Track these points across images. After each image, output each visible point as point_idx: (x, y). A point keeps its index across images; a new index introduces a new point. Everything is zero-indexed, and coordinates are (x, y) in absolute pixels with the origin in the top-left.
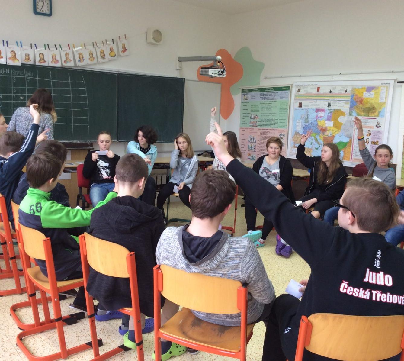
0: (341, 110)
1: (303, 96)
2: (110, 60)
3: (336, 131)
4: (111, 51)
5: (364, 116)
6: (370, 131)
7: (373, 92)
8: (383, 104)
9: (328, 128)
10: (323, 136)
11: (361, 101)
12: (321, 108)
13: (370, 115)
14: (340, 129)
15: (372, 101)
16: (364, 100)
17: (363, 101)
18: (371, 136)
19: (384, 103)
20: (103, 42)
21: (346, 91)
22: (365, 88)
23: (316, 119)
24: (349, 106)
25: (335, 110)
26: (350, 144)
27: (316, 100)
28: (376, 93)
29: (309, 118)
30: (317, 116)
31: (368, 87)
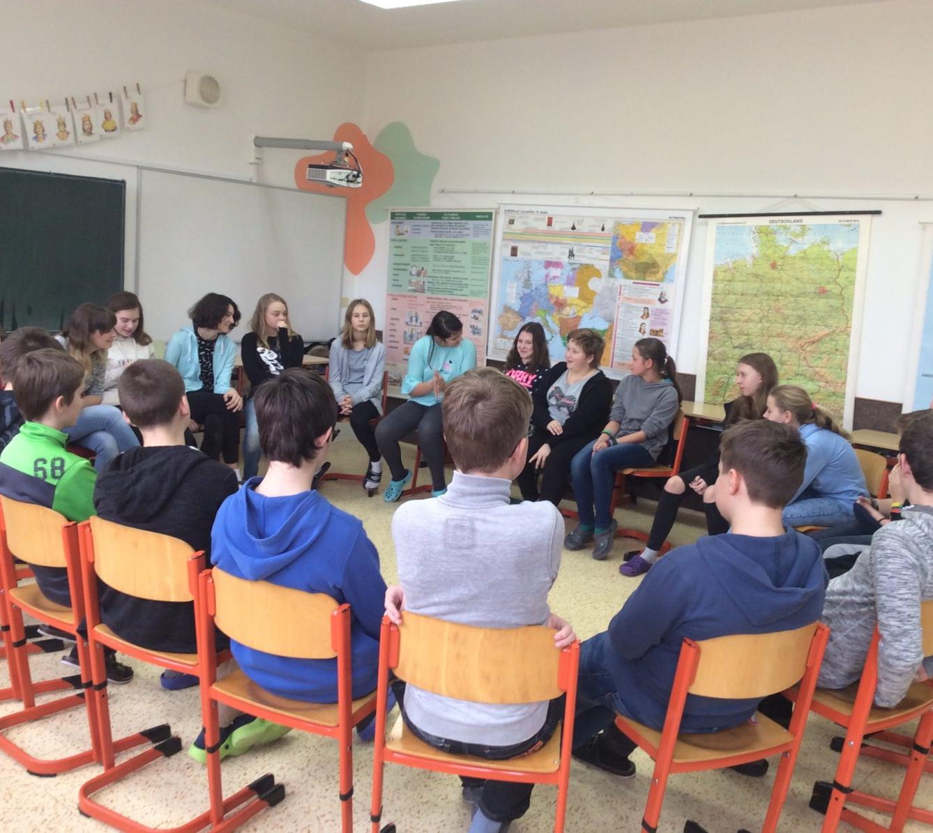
0: (593, 265)
1: (521, 234)
2: (102, 138)
3: (584, 307)
4: (106, 118)
5: (638, 279)
6: (647, 308)
7: (653, 234)
8: (672, 257)
9: (569, 302)
10: (559, 317)
11: (631, 250)
12: (556, 260)
13: (647, 279)
14: (592, 303)
15: (652, 251)
16: (638, 247)
17: (635, 250)
18: (648, 319)
19: (674, 256)
20: (88, 98)
22: (638, 224)
23: (546, 282)
24: (608, 257)
25: (581, 264)
26: (610, 333)
27: (546, 242)
28: (659, 234)
29: (532, 278)
30: (547, 276)
31: (645, 222)
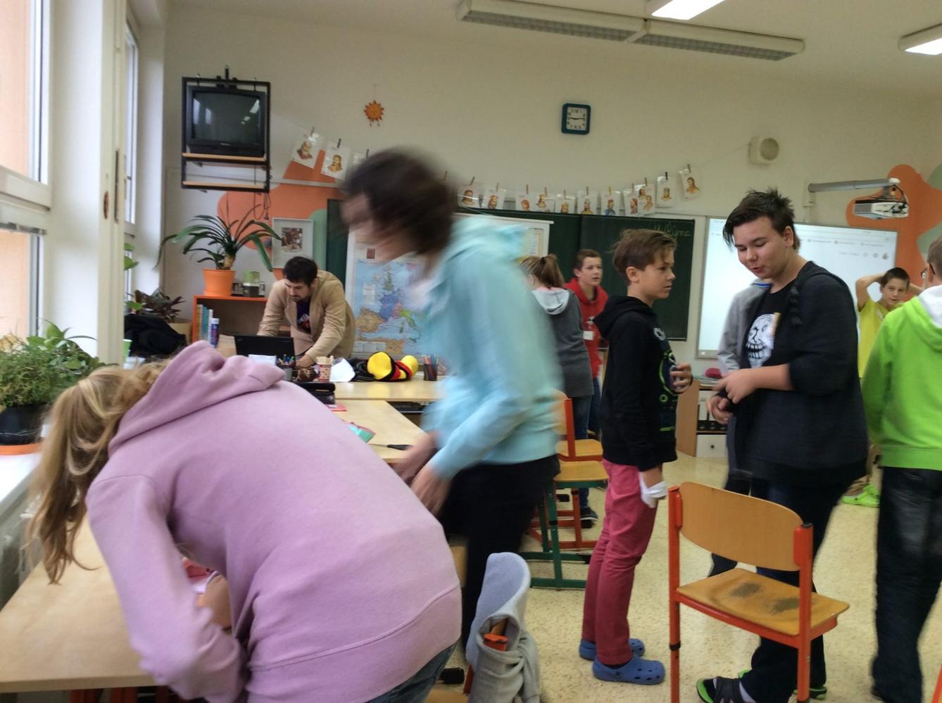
29: (393, 280)
30: (410, 278)
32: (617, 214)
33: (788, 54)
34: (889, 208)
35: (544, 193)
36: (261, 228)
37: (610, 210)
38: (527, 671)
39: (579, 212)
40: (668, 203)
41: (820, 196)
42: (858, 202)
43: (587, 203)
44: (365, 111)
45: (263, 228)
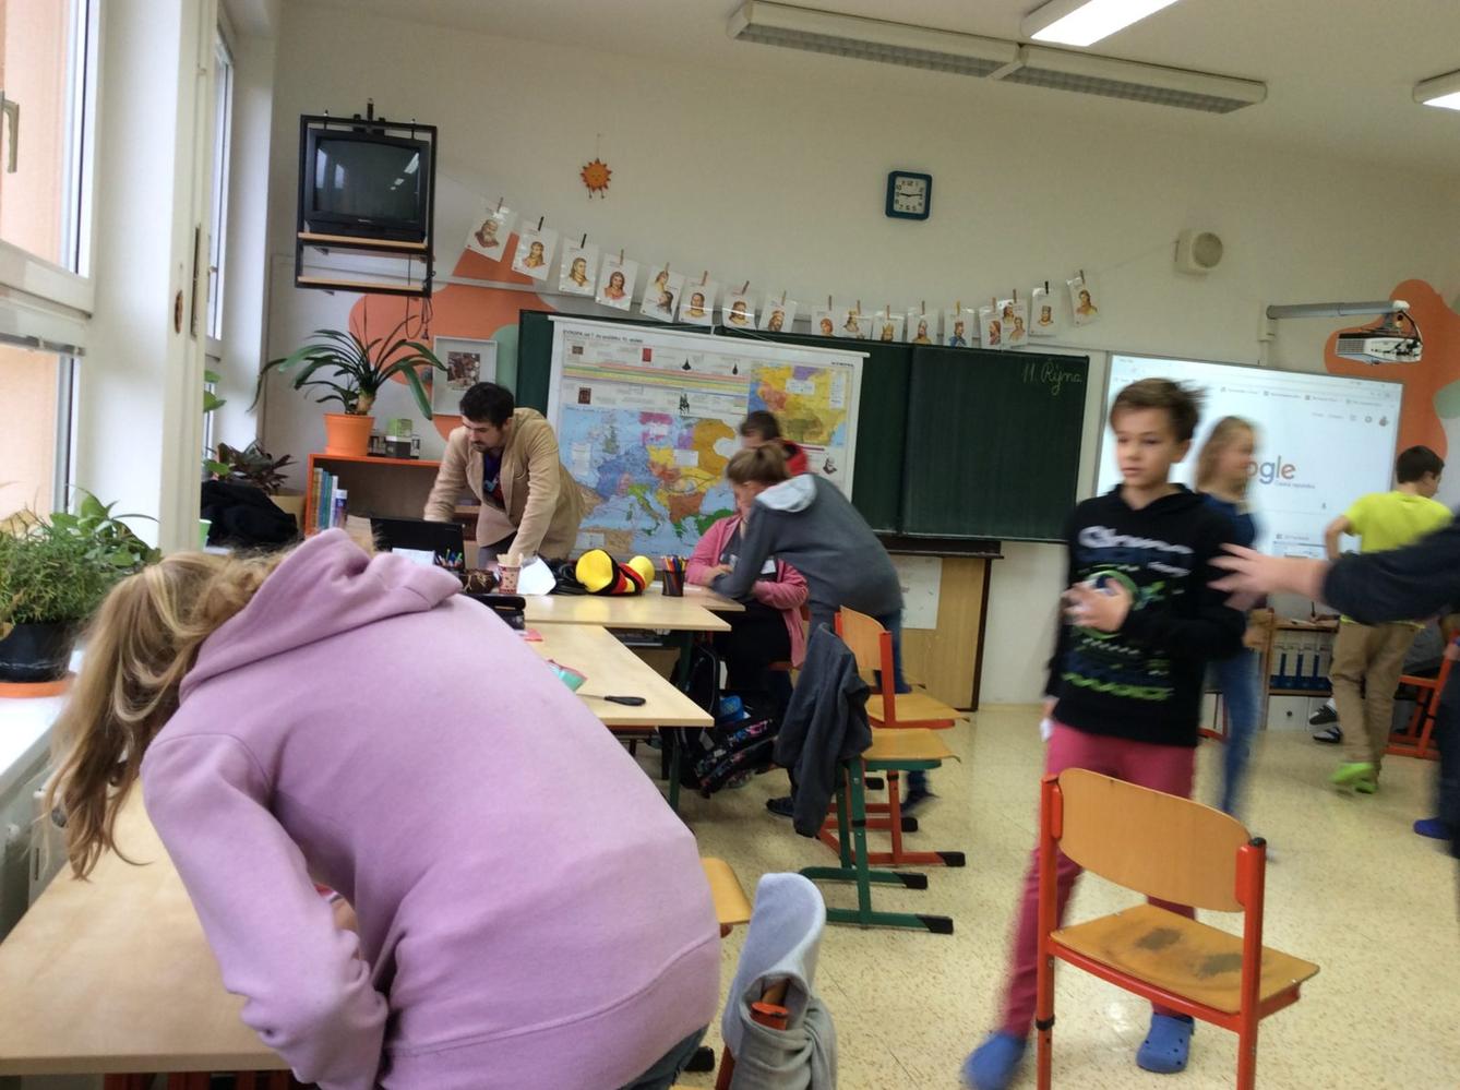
0: (721, 421)
1: (596, 370)
3: (708, 480)
7: (812, 382)
8: (840, 413)
9: (683, 472)
10: (667, 494)
11: (781, 401)
12: (660, 412)
15: (812, 405)
16: (790, 399)
17: (787, 401)
19: (845, 412)
21: (735, 371)
22: (790, 368)
23: (644, 444)
25: (701, 419)
27: (643, 385)
28: (820, 384)
29: (619, 438)
31: (798, 367)
32: (969, 344)
33: (1240, 104)
34: (1391, 346)
35: (856, 310)
36: (415, 351)
37: (958, 337)
38: (817, 1062)
39: (910, 340)
40: (1048, 329)
41: (1285, 324)
42: (1343, 336)
43: (923, 327)
44: (582, 175)
45: (419, 353)
